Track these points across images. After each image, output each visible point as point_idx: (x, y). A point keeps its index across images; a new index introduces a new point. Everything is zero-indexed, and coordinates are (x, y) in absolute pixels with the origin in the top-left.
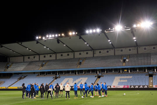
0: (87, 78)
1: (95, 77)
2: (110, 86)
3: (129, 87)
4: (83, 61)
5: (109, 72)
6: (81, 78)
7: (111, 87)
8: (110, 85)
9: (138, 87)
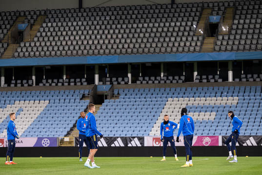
0: (44, 104)
1: (83, 97)
2: (141, 139)
3: (220, 144)
4: (32, 26)
5: (143, 76)
6: (18, 105)
7: (142, 143)
8: (142, 132)
9: (255, 144)
